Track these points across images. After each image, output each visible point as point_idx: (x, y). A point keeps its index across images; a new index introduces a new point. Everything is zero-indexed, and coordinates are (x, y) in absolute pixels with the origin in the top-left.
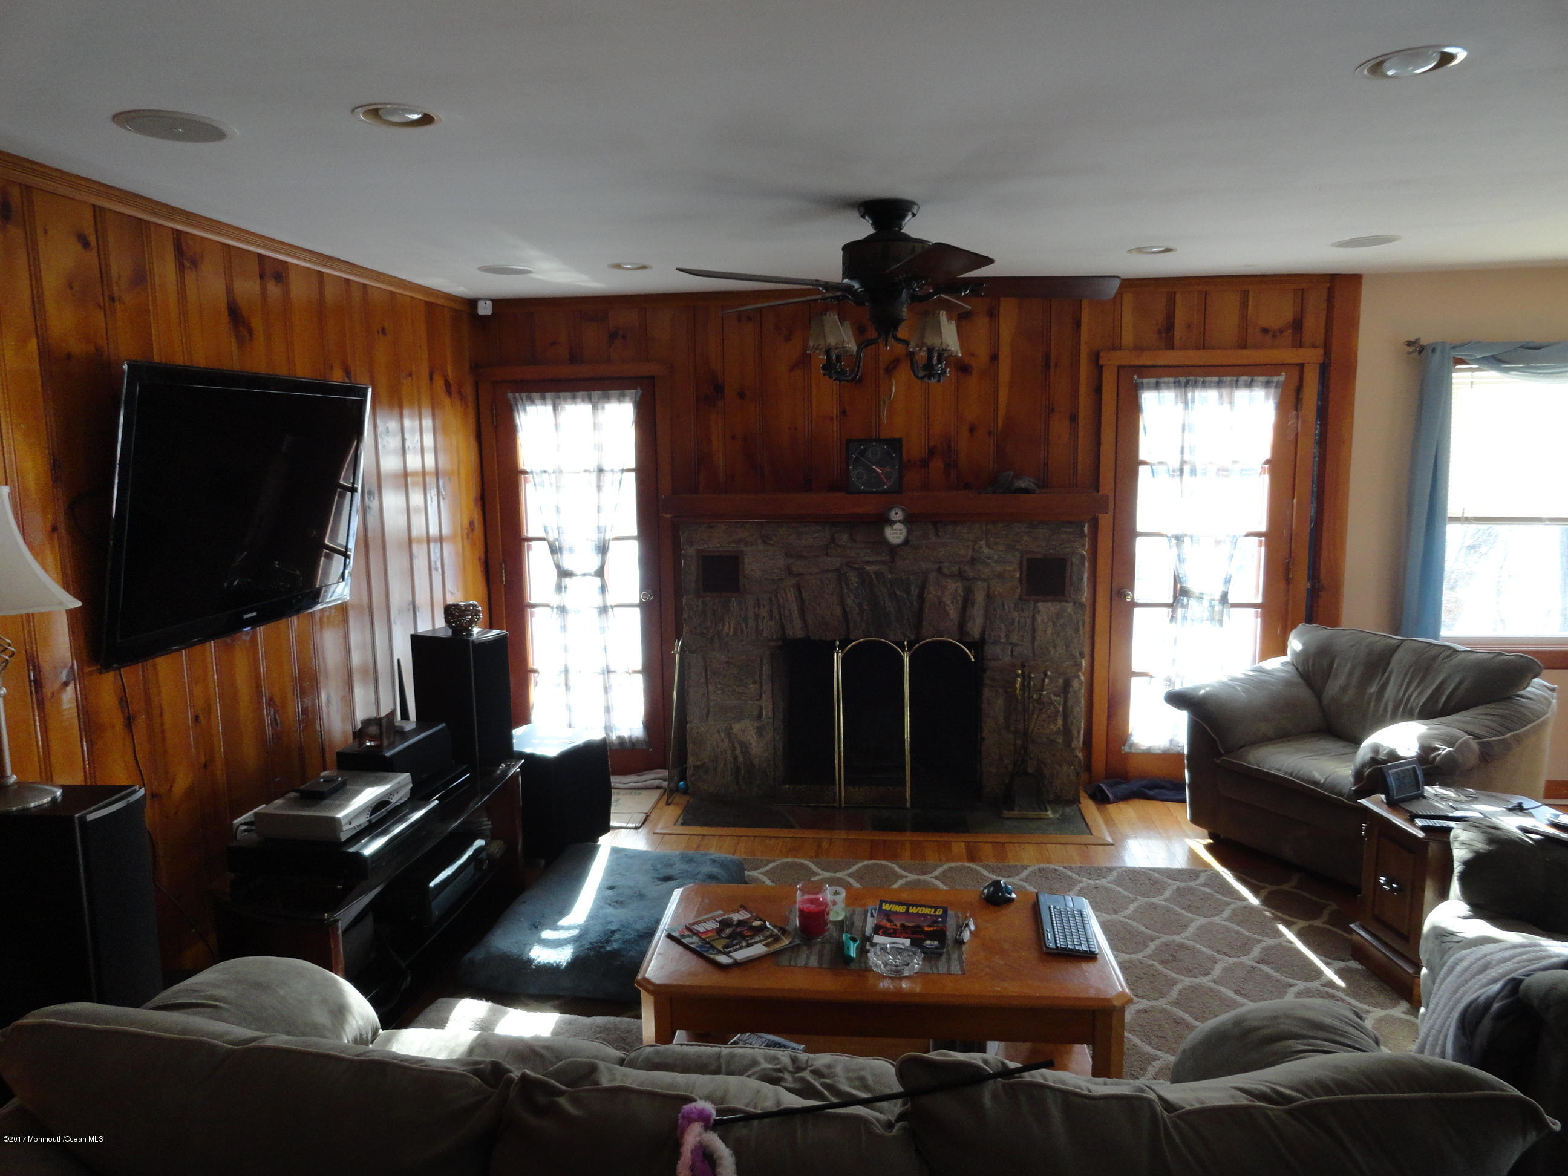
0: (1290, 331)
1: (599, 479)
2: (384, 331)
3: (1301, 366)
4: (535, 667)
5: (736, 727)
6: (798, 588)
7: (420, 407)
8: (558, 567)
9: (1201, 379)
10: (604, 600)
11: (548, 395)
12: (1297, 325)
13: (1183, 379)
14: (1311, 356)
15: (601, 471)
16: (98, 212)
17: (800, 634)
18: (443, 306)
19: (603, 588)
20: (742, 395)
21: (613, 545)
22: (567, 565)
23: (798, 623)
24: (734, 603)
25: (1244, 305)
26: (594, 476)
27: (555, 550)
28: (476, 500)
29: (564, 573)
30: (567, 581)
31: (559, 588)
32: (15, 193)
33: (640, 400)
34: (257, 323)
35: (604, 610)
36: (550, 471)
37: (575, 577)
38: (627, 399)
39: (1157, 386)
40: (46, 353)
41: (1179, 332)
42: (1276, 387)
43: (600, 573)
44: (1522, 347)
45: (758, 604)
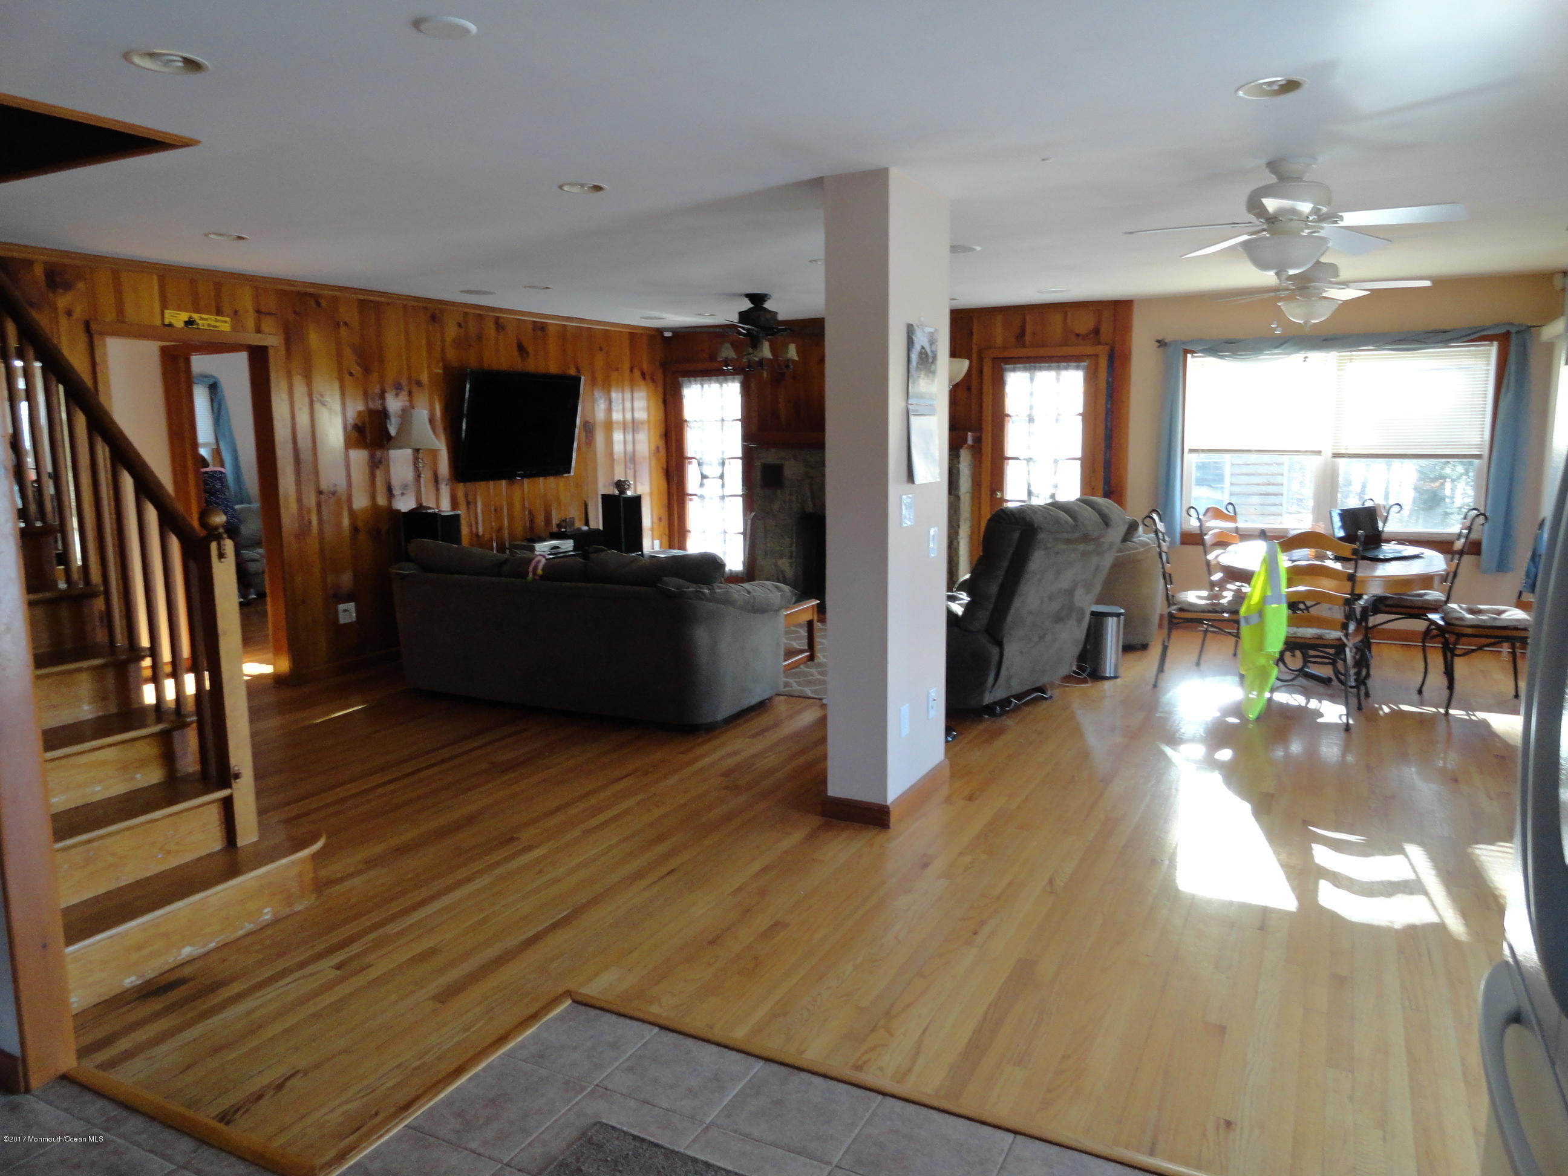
0: (1092, 336)
1: (722, 425)
2: (601, 349)
3: (1097, 356)
4: (690, 529)
5: (780, 562)
6: (811, 485)
7: (623, 387)
8: (702, 474)
9: (1038, 365)
10: (723, 492)
11: (698, 378)
12: (1097, 331)
13: (1027, 365)
14: (1102, 350)
15: (723, 420)
16: (466, 314)
17: (811, 511)
18: (642, 334)
19: (723, 486)
20: (794, 378)
21: (727, 462)
22: (705, 473)
23: (811, 505)
24: (779, 491)
25: (1065, 318)
26: (720, 423)
27: (700, 464)
28: (661, 436)
29: (704, 477)
30: (705, 481)
31: (702, 485)
32: (437, 312)
33: (743, 380)
34: (530, 349)
35: (723, 497)
36: (698, 420)
37: (708, 479)
38: (736, 381)
39: (1014, 370)
40: (446, 368)
41: (1028, 337)
42: (1083, 369)
43: (722, 477)
44: (1226, 342)
45: (791, 494)
